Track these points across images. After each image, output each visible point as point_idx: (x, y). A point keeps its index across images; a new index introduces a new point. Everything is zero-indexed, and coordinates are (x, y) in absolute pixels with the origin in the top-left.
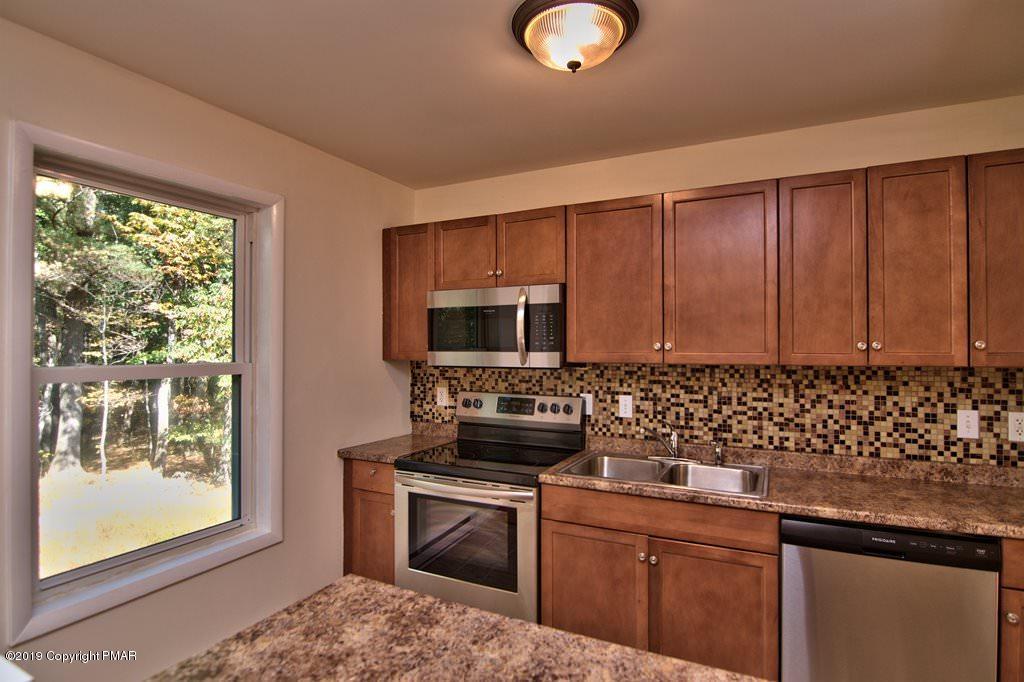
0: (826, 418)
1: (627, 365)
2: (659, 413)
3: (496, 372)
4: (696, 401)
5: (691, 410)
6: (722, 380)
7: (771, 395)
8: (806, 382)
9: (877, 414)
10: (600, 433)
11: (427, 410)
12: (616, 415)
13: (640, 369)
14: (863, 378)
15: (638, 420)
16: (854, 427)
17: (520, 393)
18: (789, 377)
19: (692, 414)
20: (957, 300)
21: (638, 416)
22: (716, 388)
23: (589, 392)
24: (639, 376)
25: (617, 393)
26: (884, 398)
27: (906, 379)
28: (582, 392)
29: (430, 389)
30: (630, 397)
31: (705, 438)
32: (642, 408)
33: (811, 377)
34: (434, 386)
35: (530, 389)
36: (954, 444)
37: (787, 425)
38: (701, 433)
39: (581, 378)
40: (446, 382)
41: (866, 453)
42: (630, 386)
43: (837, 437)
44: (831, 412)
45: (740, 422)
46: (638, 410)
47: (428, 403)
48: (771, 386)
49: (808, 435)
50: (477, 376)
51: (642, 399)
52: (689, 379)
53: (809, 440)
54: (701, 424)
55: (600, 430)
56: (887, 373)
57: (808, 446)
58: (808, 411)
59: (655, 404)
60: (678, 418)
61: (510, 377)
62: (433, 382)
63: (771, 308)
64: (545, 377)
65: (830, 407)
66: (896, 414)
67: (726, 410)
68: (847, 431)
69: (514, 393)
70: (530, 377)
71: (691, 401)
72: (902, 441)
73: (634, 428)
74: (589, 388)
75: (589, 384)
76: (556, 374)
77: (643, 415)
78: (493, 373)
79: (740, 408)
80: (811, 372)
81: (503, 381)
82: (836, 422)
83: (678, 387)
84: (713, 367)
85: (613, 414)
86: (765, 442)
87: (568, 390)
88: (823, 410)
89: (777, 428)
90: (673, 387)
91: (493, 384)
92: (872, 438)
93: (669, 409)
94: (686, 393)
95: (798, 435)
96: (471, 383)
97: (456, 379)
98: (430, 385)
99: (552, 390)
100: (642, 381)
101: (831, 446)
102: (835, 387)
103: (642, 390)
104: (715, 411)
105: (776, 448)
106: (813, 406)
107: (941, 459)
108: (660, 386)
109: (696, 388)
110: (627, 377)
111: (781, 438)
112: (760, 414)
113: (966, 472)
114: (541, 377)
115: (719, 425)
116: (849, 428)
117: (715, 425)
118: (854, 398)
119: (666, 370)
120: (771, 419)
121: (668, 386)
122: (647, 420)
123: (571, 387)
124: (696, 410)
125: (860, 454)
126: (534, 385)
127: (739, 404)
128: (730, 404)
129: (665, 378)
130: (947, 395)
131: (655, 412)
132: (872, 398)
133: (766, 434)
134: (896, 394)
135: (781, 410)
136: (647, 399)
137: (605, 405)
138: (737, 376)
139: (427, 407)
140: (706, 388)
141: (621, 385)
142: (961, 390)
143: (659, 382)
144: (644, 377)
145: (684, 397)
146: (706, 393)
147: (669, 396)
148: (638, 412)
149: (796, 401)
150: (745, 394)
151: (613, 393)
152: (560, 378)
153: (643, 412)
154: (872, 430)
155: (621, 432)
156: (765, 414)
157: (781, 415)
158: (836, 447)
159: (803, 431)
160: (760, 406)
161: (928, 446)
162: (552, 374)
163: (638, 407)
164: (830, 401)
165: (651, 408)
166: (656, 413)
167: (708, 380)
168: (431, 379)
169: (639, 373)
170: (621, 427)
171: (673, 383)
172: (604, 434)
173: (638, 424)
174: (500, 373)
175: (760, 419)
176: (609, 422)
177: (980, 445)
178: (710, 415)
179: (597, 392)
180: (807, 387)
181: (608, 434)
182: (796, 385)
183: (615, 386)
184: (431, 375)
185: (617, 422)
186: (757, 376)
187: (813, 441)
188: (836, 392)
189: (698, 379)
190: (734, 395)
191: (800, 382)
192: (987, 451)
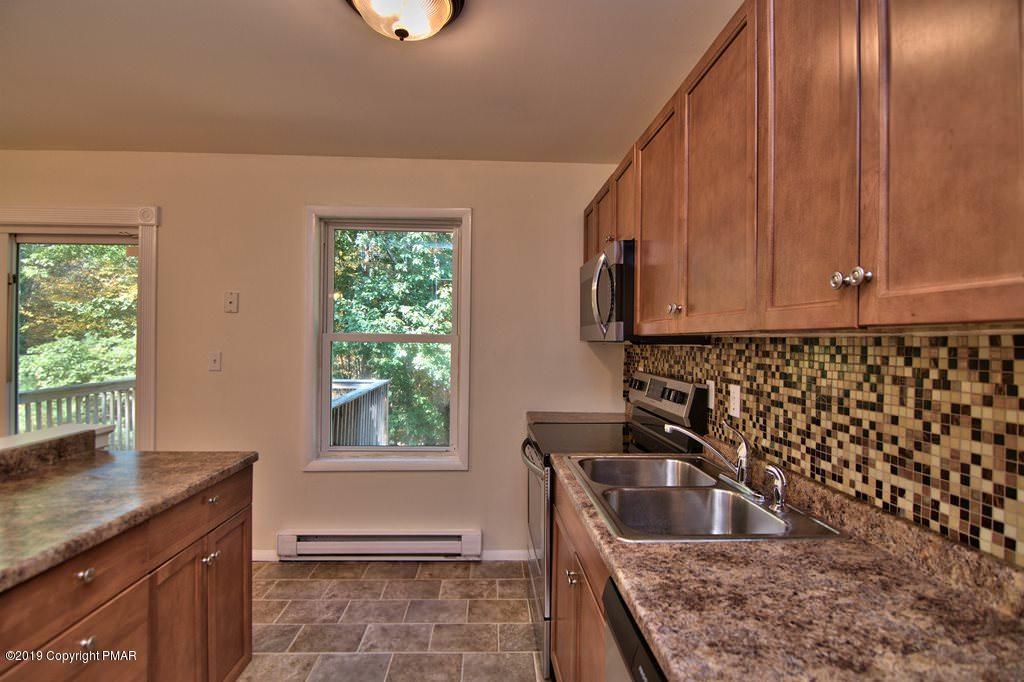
0: (967, 460)
2: (761, 414)
5: (790, 415)
6: (822, 364)
7: (880, 398)
8: (934, 374)
10: (716, 435)
12: (728, 412)
13: (747, 346)
15: (744, 421)
18: (908, 363)
21: (744, 416)
22: (815, 381)
23: (711, 378)
24: (746, 358)
25: (730, 381)
28: (706, 377)
30: (739, 388)
31: (803, 464)
32: (747, 404)
33: (943, 364)
35: (679, 372)
37: (903, 463)
38: (799, 455)
40: (643, 362)
42: (739, 371)
43: (987, 511)
44: (977, 447)
45: (840, 445)
46: (744, 407)
48: (881, 380)
49: (935, 494)
50: (655, 356)
51: (748, 392)
53: (936, 504)
54: (799, 439)
55: (716, 430)
57: (935, 516)
58: (936, 440)
59: (758, 400)
60: (777, 425)
61: (669, 357)
62: (638, 361)
64: (687, 357)
65: (977, 436)
67: (825, 421)
68: (1008, 501)
71: (790, 399)
74: (712, 373)
75: (712, 367)
77: (748, 416)
79: (842, 419)
80: (943, 353)
85: (726, 410)
86: (871, 491)
87: (699, 375)
88: (960, 441)
89: (888, 467)
90: (773, 375)
91: (662, 365)
94: (785, 385)
95: (919, 488)
97: (647, 359)
98: (637, 364)
99: (691, 374)
100: (748, 365)
101: (975, 531)
102: (987, 389)
103: (748, 378)
104: (813, 420)
105: (885, 507)
106: (946, 430)
109: (795, 378)
111: (893, 488)
112: (866, 433)
115: (818, 446)
117: (813, 445)
120: (880, 447)
121: (769, 374)
122: (751, 423)
123: (701, 370)
124: (794, 415)
126: (681, 367)
127: (840, 411)
128: (829, 409)
129: (767, 361)
131: (757, 413)
133: (873, 475)
135: (893, 430)
136: (751, 392)
137: (721, 397)
138: (838, 358)
140: (804, 379)
141: (733, 370)
143: (762, 367)
144: (750, 359)
145: (783, 392)
146: (804, 387)
147: (770, 389)
148: (744, 410)
149: (918, 415)
150: (847, 394)
151: (727, 380)
152: (694, 359)
153: (748, 410)
155: (730, 437)
156: (873, 435)
158: (986, 534)
159: (926, 481)
160: (867, 416)
162: (691, 353)
163: (744, 403)
164: (977, 422)
165: (755, 405)
167: (806, 364)
168: (637, 358)
169: (747, 353)
170: (732, 429)
171: (774, 369)
172: (720, 437)
173: (744, 428)
175: (865, 444)
176: (723, 421)
178: (808, 427)
179: (717, 378)
180: (936, 385)
181: (723, 438)
183: (729, 371)
185: (729, 422)
186: (864, 358)
188: (988, 401)
189: (797, 365)
190: (835, 393)
191: (926, 374)
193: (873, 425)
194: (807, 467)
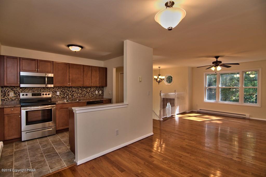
1: (58, 87)
3: (29, 89)
9: (89, 92)
11: (6, 98)
14: (88, 88)
17: (36, 92)
19: (69, 94)
20: (98, 80)
23: (51, 91)
27: (92, 88)
29: (7, 93)
30: (59, 92)
34: (9, 92)
36: (96, 94)
39: (50, 89)
40: (13, 91)
45: (75, 94)
46: (60, 94)
47: (6, 96)
48: (79, 89)
50: (23, 89)
51: (61, 92)
56: (90, 87)
59: (63, 93)
61: (33, 89)
63: (82, 80)
64: (41, 89)
66: (91, 92)
67: (73, 93)
69: (34, 92)
70: (38, 89)
72: (92, 95)
73: (59, 97)
76: (44, 89)
78: (28, 89)
79: (75, 92)
80: (83, 87)
81: (31, 90)
84: (72, 87)
86: (78, 96)
91: (28, 91)
93: (65, 93)
96: (21, 91)
97: (16, 90)
99: (43, 91)
100: (61, 89)
102: (85, 89)
108: (64, 90)
111: (80, 96)
117: (72, 95)
118: (87, 90)
119: (65, 87)
126: (39, 91)
130: (95, 89)
132: (89, 90)
133: (78, 95)
134: (91, 90)
149: (82, 91)
150: (76, 90)
154: (89, 94)
157: (80, 93)
159: (82, 94)
160: (77, 92)
161: (94, 95)
164: (85, 91)
166: (63, 94)
170: (57, 97)
182: (82, 89)
183: (56, 90)
184: (7, 90)
186: (77, 88)
192: (98, 95)
194: (71, 97)
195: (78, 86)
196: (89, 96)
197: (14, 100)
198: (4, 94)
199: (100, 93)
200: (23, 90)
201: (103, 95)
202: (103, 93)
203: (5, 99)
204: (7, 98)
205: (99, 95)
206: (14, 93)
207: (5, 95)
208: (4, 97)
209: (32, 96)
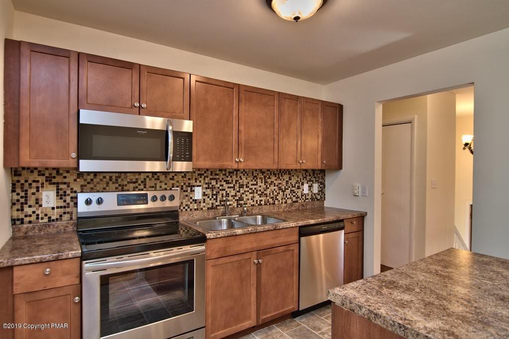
0: (273, 190)
1: (199, 170)
2: (215, 195)
3: (108, 177)
4: (230, 187)
5: (228, 192)
6: (240, 177)
7: (257, 182)
8: (268, 176)
9: (286, 187)
10: (184, 210)
11: (30, 213)
12: (193, 198)
13: (205, 172)
14: (283, 174)
15: (204, 200)
16: (280, 193)
17: (128, 190)
18: (263, 175)
19: (228, 194)
20: (320, 147)
21: (205, 197)
22: (238, 181)
23: (178, 187)
24: (205, 177)
25: (194, 186)
26: (288, 181)
27: (293, 174)
28: (173, 187)
29: (33, 194)
30: (201, 188)
31: (234, 205)
32: (206, 193)
33: (269, 175)
34: (38, 191)
35: (137, 187)
36: (303, 196)
37: (262, 194)
38: (232, 203)
39: (172, 179)
40: (54, 187)
41: (283, 202)
42: (200, 182)
43: (276, 197)
44: (275, 188)
45: (246, 196)
46: (204, 194)
47: (30, 206)
48: (257, 179)
49: (268, 198)
50: (89, 180)
51: (206, 188)
52: (227, 177)
53: (268, 200)
54: (232, 198)
55: (184, 208)
56: (289, 172)
57: (268, 202)
58: (268, 188)
59: (213, 190)
60: (223, 197)
61: (120, 180)
62: (38, 188)
64: (148, 179)
65: (275, 186)
66: (291, 187)
67: (242, 191)
68: (279, 195)
69: (123, 191)
70: (137, 179)
71: (228, 188)
72: (292, 196)
73: (202, 204)
74: (178, 184)
75: (178, 182)
76: (156, 177)
77: (207, 197)
78: (105, 177)
79: (248, 189)
80: (269, 172)
81: (113, 183)
82: (276, 192)
83: (223, 181)
84: (237, 170)
85: (191, 198)
86: (255, 203)
87: (164, 186)
88: (272, 187)
89: (259, 196)
90: (221, 181)
91: (105, 186)
92: (285, 197)
93: (219, 192)
94: (226, 183)
95: (265, 198)
96: (82, 186)
97: (65, 183)
98: (34, 190)
99: (153, 187)
100: (206, 179)
101: (275, 201)
102: (276, 178)
103: (206, 184)
104: (238, 192)
105: (258, 205)
106: (270, 186)
107: (300, 201)
108: (215, 181)
109: (230, 181)
110: (199, 177)
111: (260, 200)
112: (254, 191)
113: (306, 204)
114: (145, 179)
115: (239, 198)
116: (279, 193)
117: (237, 198)
118: (280, 182)
119: (217, 173)
120: (257, 193)
121: (219, 181)
122: (209, 199)
123: (166, 184)
124: (230, 192)
125: (282, 203)
126: (139, 185)
127: (246, 187)
128: (243, 187)
129: (217, 177)
130: (302, 179)
131: (212, 195)
132: (285, 181)
133: (255, 199)
134: (291, 180)
135: (260, 189)
136: (209, 188)
137: (187, 193)
138: (246, 174)
139: (29, 211)
140: (234, 181)
141: (196, 182)
142: (305, 177)
143: (215, 179)
144: (207, 177)
145: (226, 186)
146: (234, 183)
147: (219, 186)
148: (204, 195)
149: (265, 184)
150: (248, 183)
151: (191, 186)
152: (158, 179)
153: (207, 195)
154: (285, 193)
155: (196, 207)
156: (255, 191)
157: (260, 190)
158: (276, 201)
159: (267, 196)
160: (253, 187)
161: (298, 197)
162: (153, 177)
163: (204, 193)
164: (275, 184)
165: (211, 192)
167: (235, 177)
168: (34, 185)
169: (205, 175)
170: (196, 205)
171: (221, 179)
172: (186, 210)
173: (204, 202)
174: (111, 177)
175: (253, 193)
176: (189, 203)
177: (308, 195)
178: (236, 194)
179: (182, 186)
180: (268, 178)
181: (189, 210)
182: (265, 177)
183: (193, 182)
184: (34, 181)
185: (194, 202)
186: (253, 175)
187: (270, 200)
188: (276, 180)
189: (231, 177)
190: (245, 183)
191: (266, 177)
192: (309, 197)
193: (255, 189)
194: (235, 205)
195: (256, 168)
196: (284, 201)
197: (57, 219)
198: (22, 197)
199: (314, 192)
200: (89, 183)
201: (323, 199)
202: (322, 191)
203: (26, 216)
204: (34, 212)
205: (312, 199)
206: (58, 192)
207: (26, 200)
208: (22, 210)
209: (119, 204)
